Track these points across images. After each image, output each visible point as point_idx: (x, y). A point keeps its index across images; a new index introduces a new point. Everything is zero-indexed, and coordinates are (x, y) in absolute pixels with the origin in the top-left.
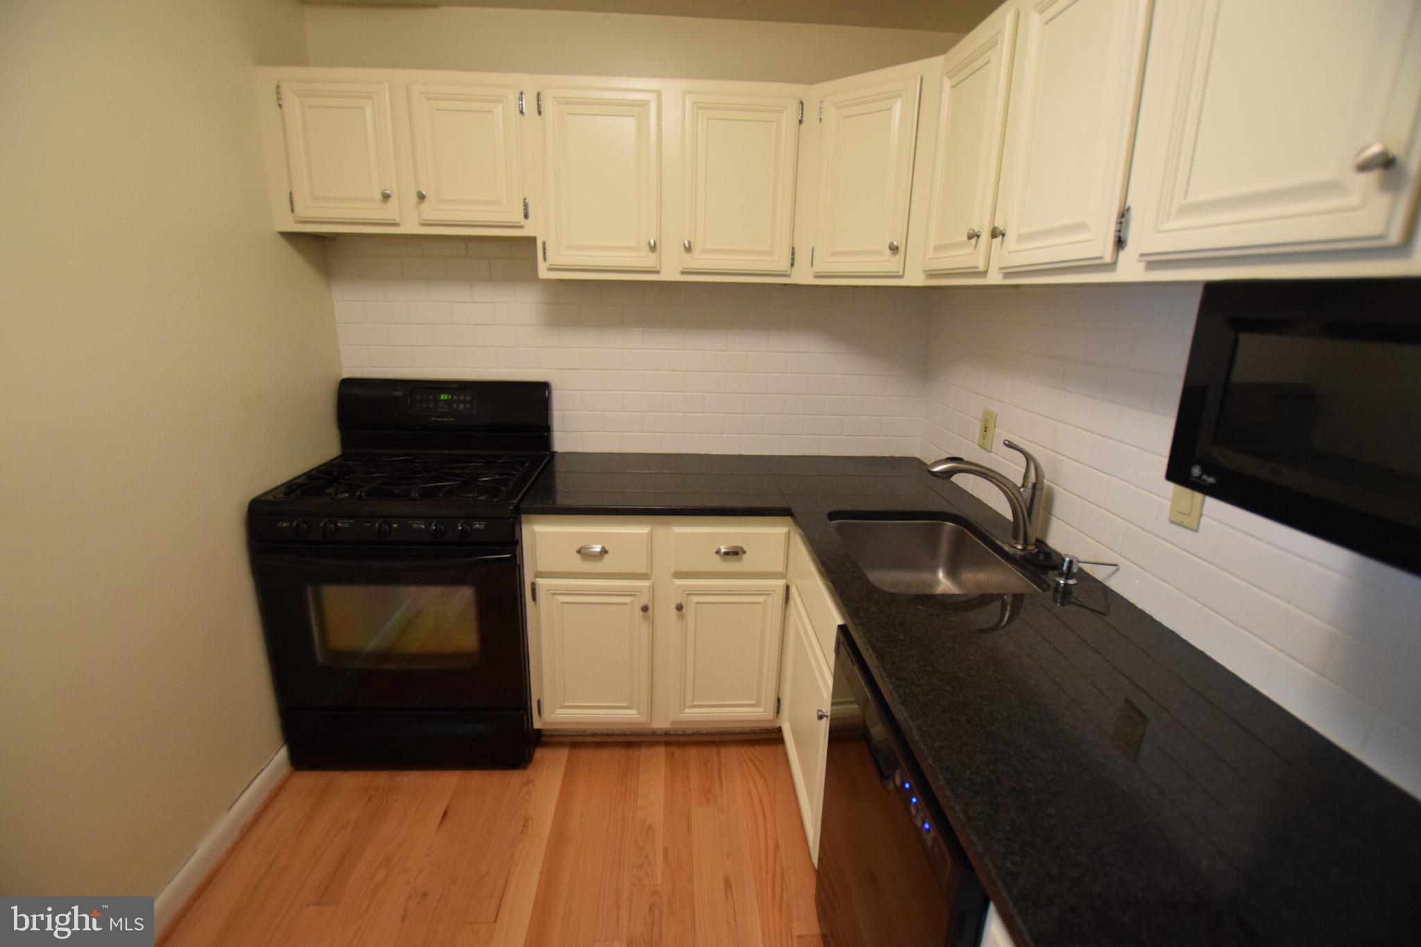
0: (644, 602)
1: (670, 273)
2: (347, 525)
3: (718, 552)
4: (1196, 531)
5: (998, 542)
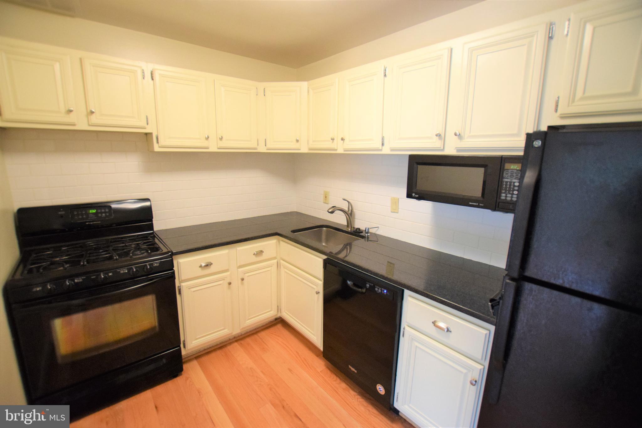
0: (229, 281)
1: (213, 148)
2: (81, 280)
3: (254, 254)
4: (398, 213)
5: (344, 229)
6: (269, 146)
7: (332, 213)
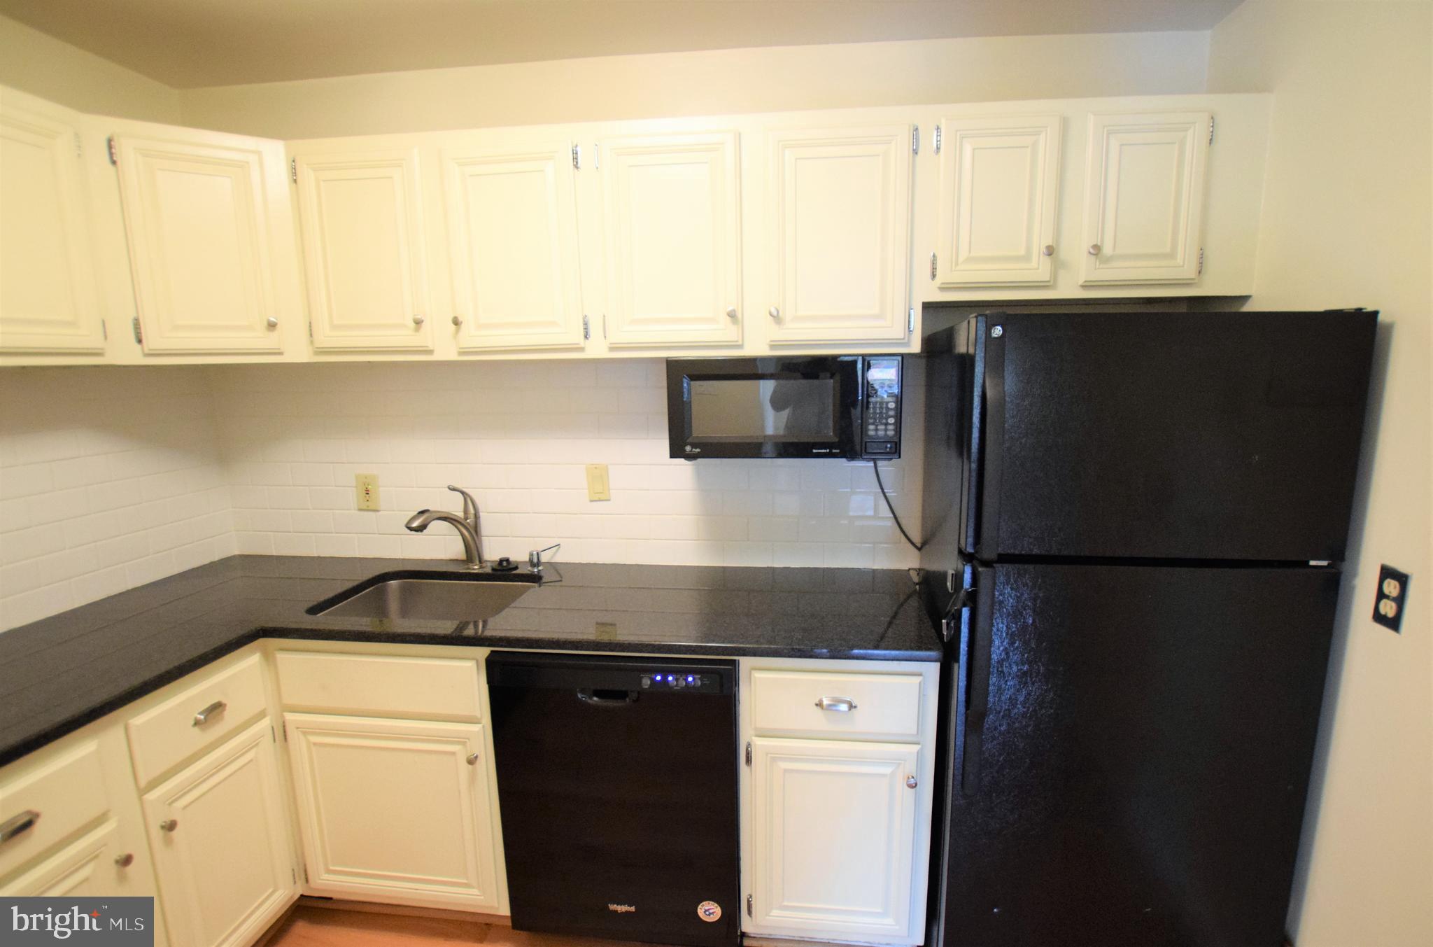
0: (119, 854)
3: (196, 723)
4: (608, 500)
5: (461, 569)
6: (152, 342)
7: (421, 531)
